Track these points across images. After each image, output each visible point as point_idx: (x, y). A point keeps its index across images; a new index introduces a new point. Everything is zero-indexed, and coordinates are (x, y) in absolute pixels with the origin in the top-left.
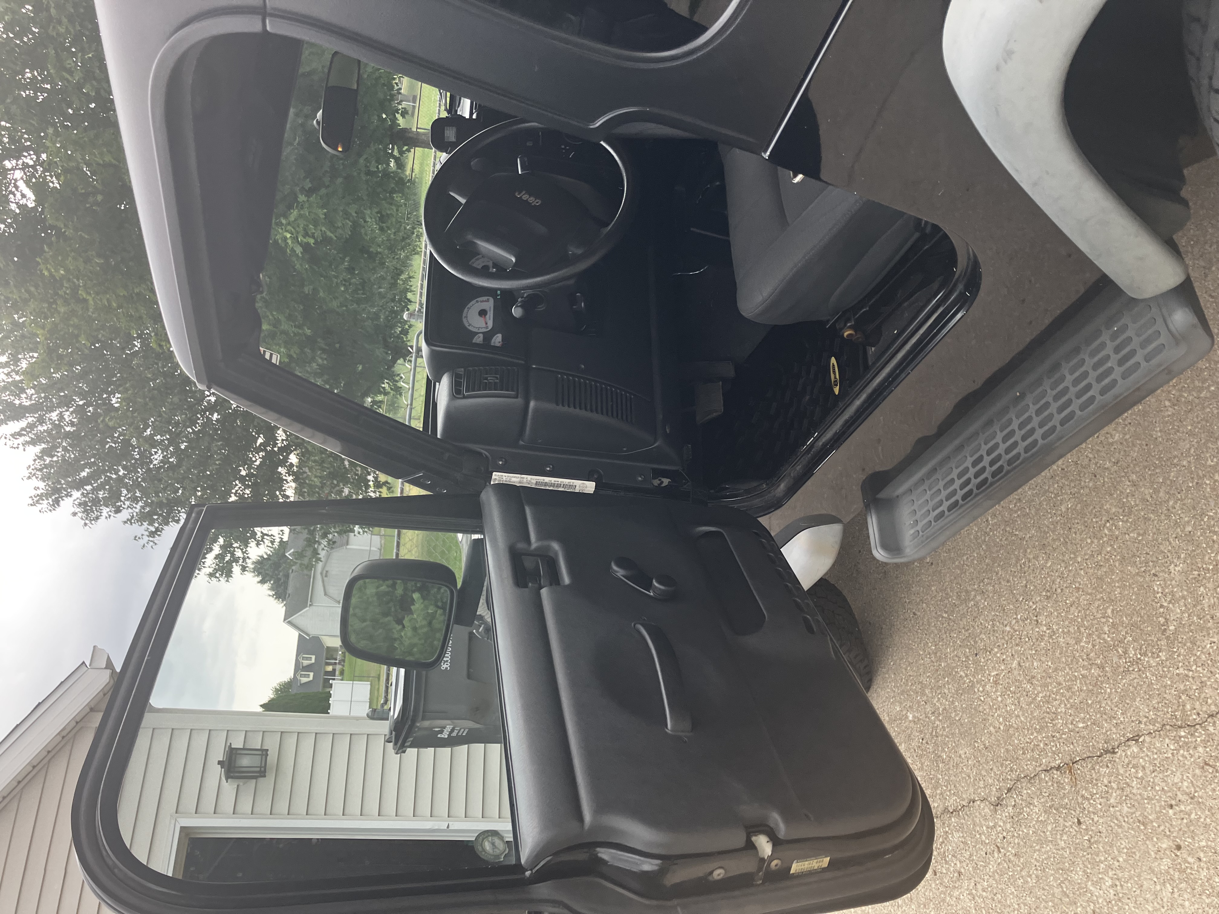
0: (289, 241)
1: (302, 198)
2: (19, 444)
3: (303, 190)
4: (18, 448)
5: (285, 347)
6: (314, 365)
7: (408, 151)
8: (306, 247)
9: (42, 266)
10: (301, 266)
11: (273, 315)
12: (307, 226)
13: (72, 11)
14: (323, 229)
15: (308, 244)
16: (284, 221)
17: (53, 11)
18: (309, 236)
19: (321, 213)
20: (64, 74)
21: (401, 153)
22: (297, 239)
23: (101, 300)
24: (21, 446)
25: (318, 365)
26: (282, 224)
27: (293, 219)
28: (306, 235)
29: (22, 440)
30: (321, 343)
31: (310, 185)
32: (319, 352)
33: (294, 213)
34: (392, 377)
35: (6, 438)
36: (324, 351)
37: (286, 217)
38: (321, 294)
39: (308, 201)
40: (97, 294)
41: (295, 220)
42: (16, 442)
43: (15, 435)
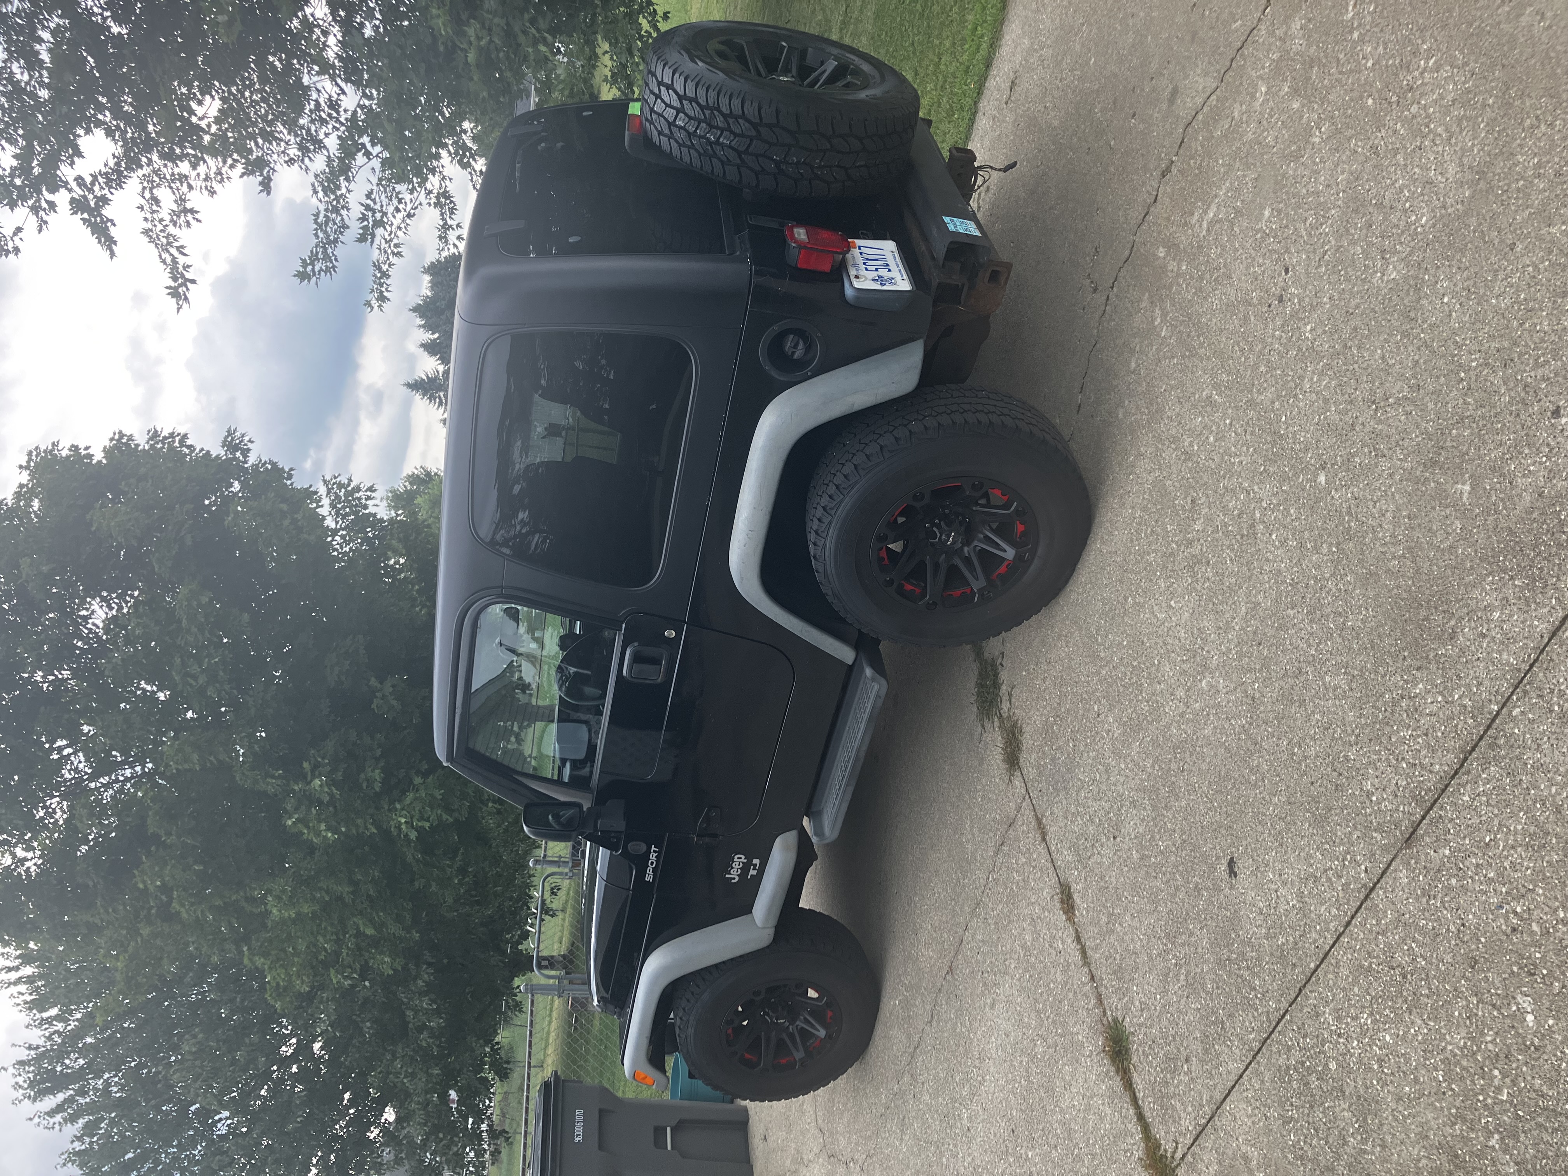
0: (403, 827)
1: (418, 780)
2: (54, 1123)
3: (419, 772)
4: (53, 1128)
5: (390, 956)
6: (420, 983)
7: (529, 726)
8: (420, 830)
9: (138, 879)
10: (411, 855)
11: (379, 917)
12: (423, 808)
13: (203, 620)
14: (439, 812)
15: (423, 827)
16: (398, 806)
17: (184, 622)
18: (425, 820)
19: (438, 794)
20: (189, 679)
21: (521, 728)
22: (412, 823)
23: (195, 911)
24: (57, 1127)
25: (423, 982)
26: (396, 810)
27: (408, 802)
28: (421, 819)
29: (58, 1118)
30: (428, 957)
31: (426, 767)
32: (425, 966)
33: (410, 796)
34: (511, 992)
35: (39, 1117)
36: (430, 964)
37: (400, 801)
38: (433, 888)
39: (424, 782)
40: (192, 904)
41: (411, 803)
42: (52, 1121)
43: (51, 1113)
